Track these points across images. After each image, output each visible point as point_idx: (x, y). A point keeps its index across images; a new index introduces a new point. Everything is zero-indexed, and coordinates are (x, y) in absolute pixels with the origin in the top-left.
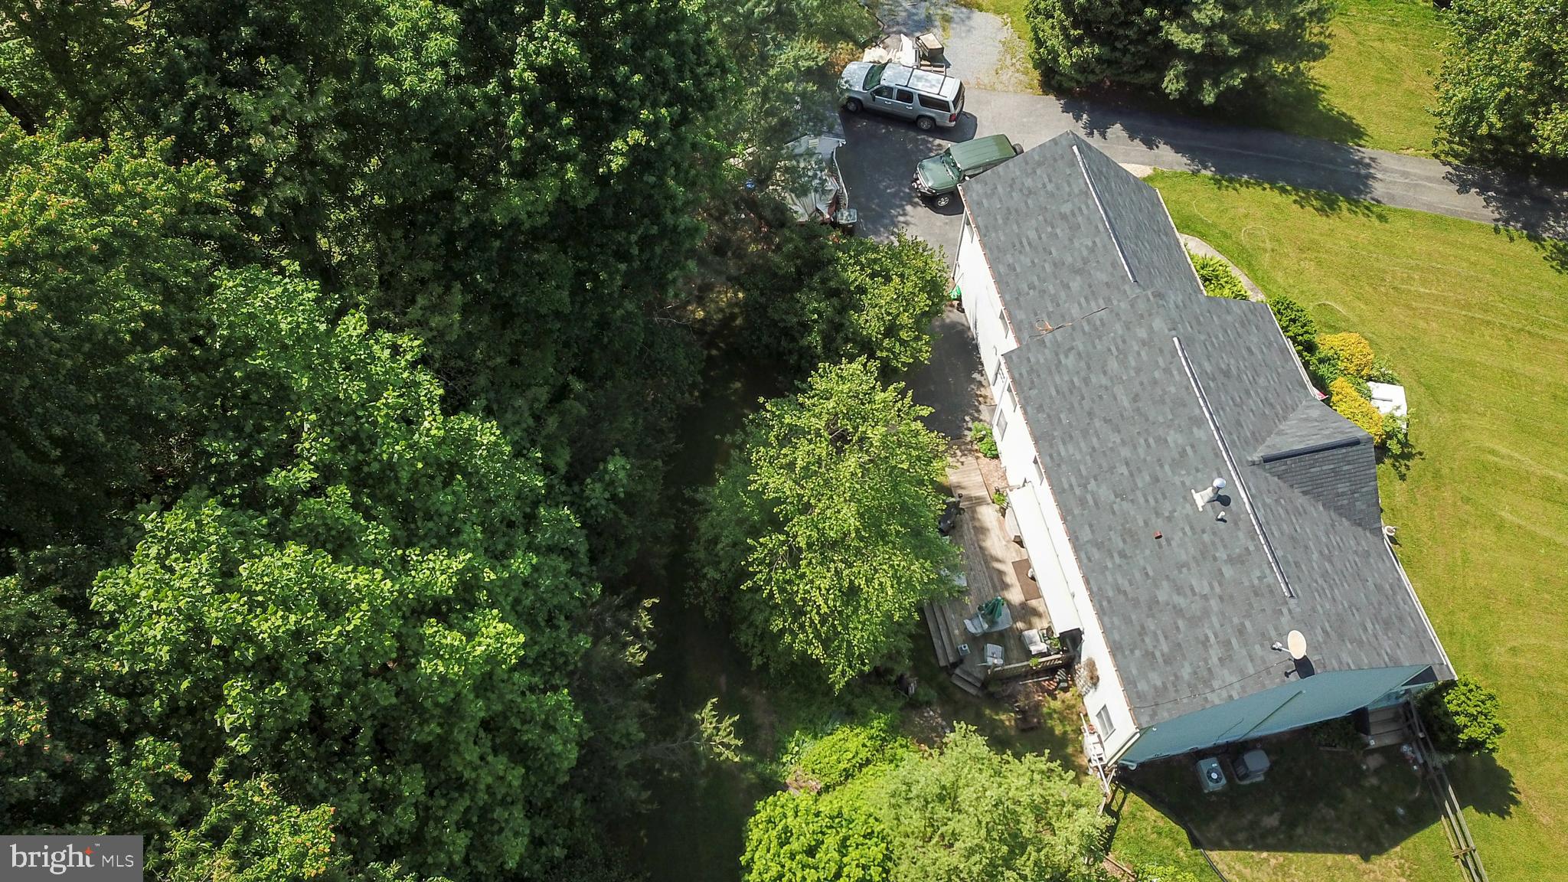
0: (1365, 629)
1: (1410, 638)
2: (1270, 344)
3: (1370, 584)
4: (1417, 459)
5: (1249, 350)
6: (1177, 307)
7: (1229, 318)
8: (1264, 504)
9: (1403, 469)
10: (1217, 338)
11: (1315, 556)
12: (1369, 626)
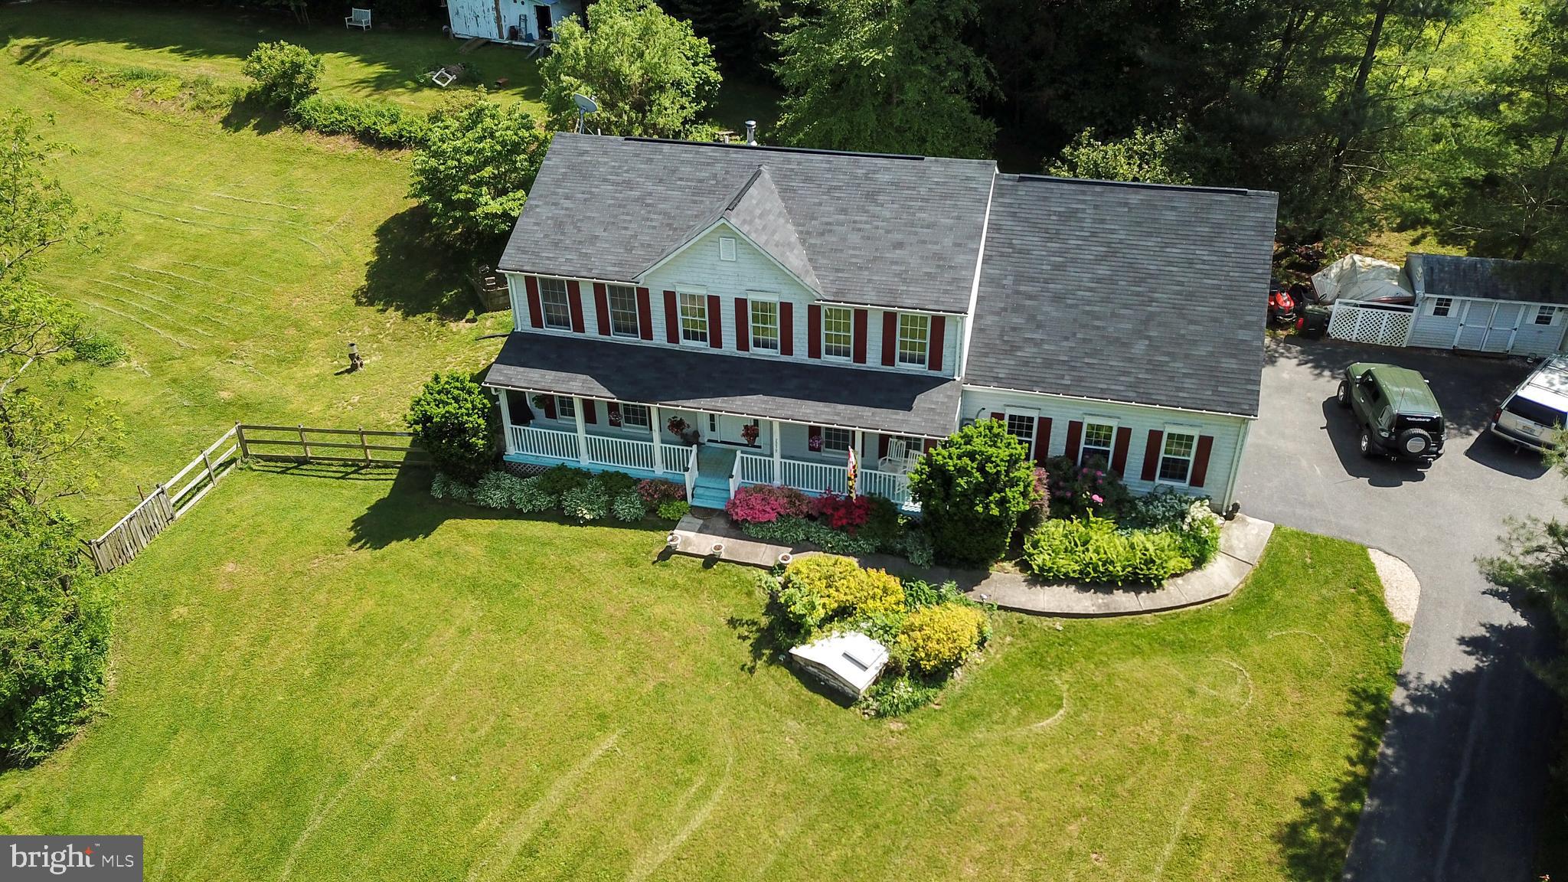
0: (567, 198)
1: (536, 243)
2: (904, 281)
3: (599, 232)
4: (747, 659)
5: (899, 245)
6: (968, 179)
7: (948, 242)
8: (716, 160)
9: (743, 631)
10: (921, 209)
11: (650, 186)
12: (567, 204)
